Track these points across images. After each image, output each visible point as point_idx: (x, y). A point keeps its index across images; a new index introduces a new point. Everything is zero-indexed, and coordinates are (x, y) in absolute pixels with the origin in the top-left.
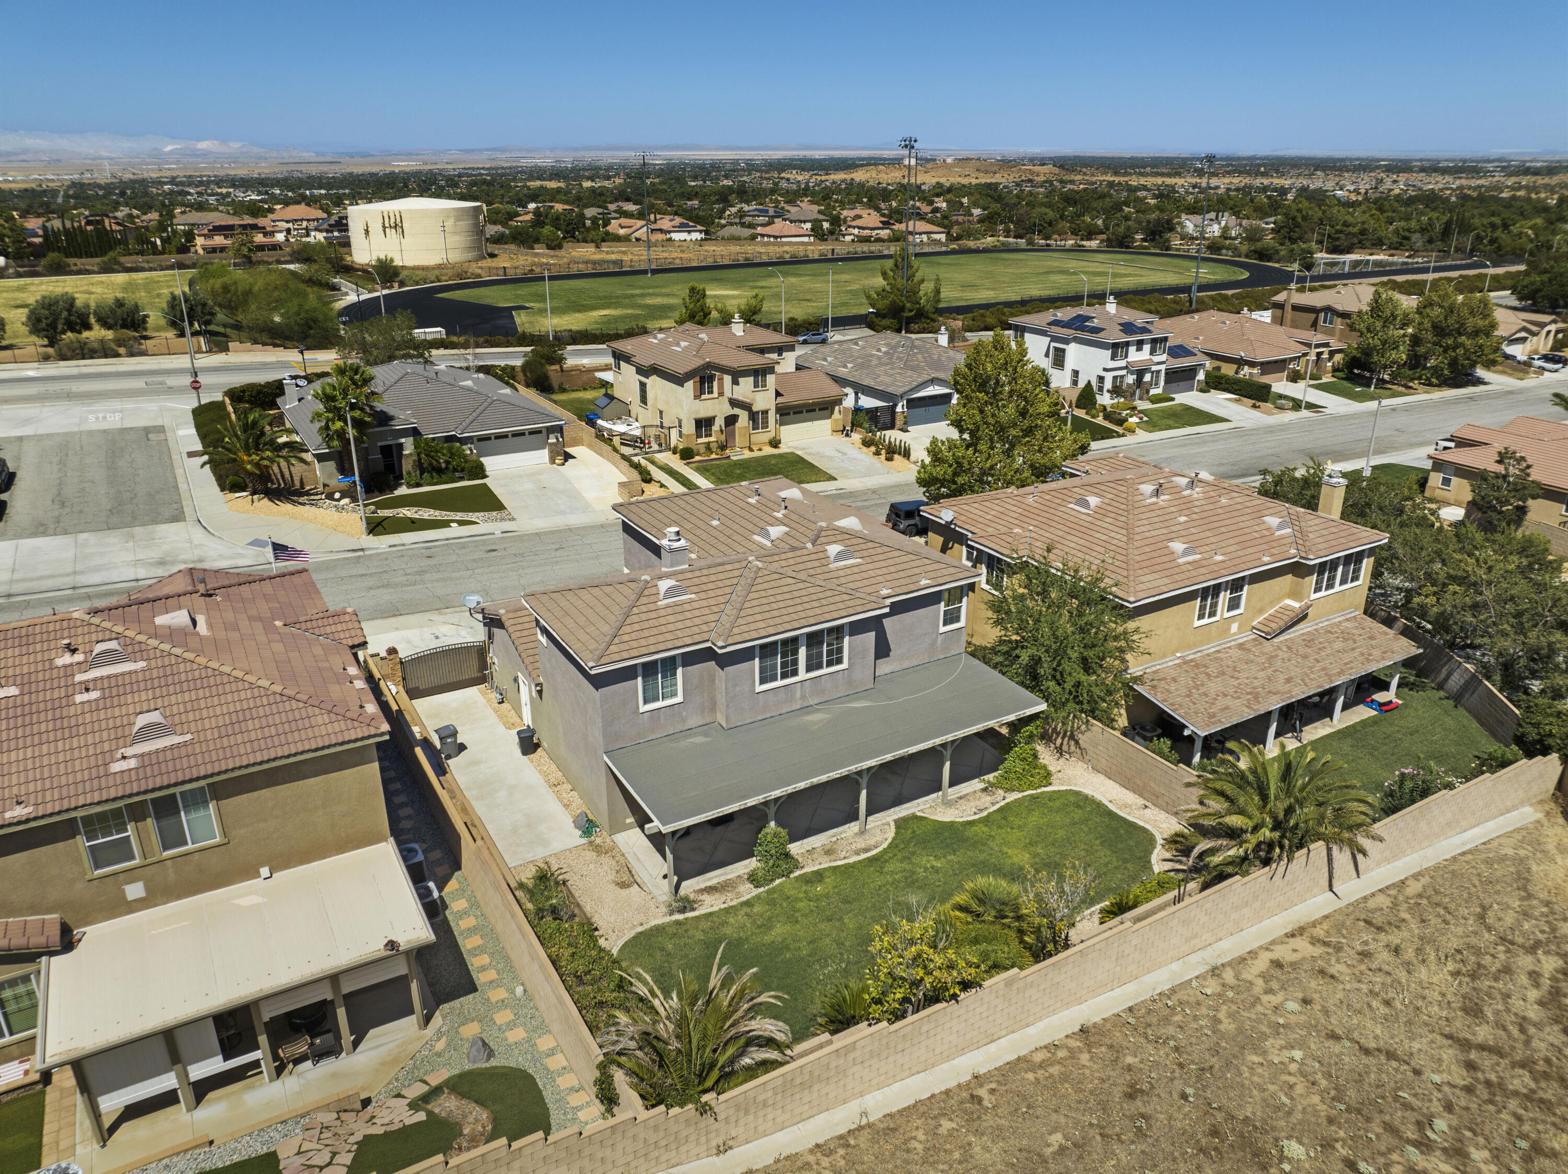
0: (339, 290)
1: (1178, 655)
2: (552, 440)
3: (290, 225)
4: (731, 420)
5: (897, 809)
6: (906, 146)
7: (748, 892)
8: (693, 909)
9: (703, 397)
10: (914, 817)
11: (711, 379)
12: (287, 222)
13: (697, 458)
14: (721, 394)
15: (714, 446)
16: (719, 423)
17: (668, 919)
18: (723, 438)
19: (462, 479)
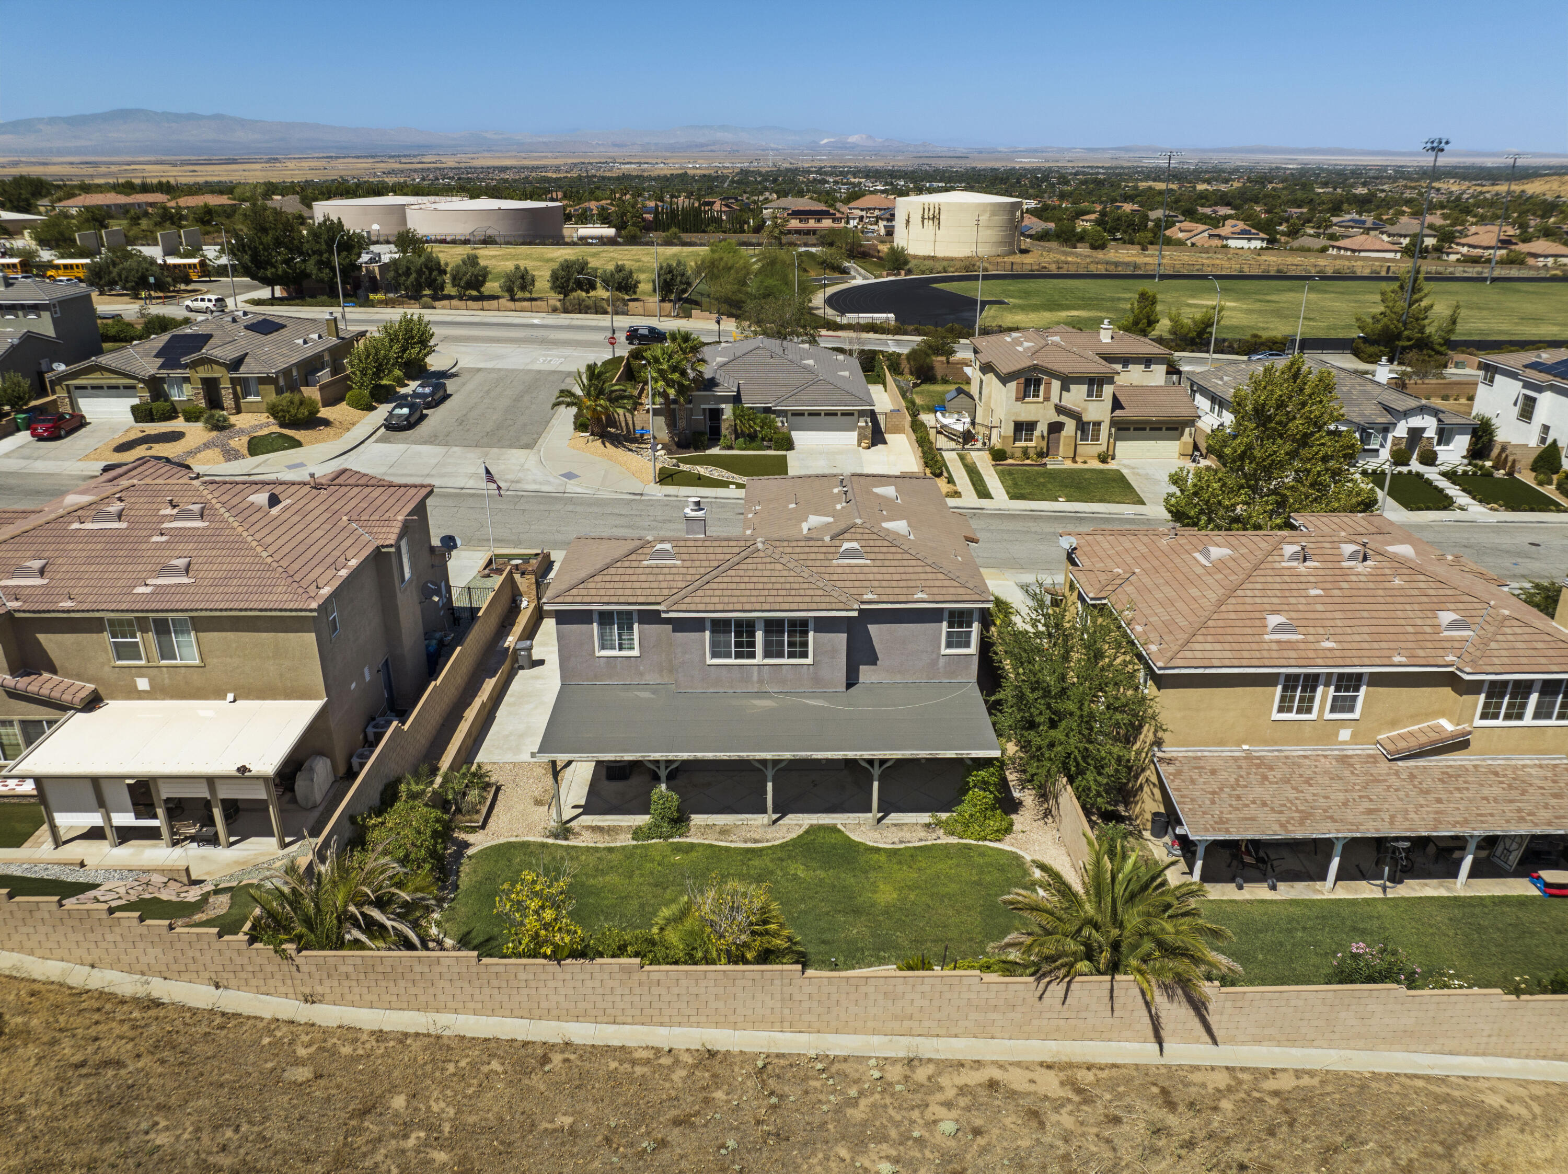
0: (848, 273)
1: (1245, 747)
2: (861, 424)
3: (864, 213)
4: (1055, 428)
5: (824, 815)
6: (1433, 149)
7: (625, 840)
8: (566, 839)
9: (1027, 400)
10: (833, 829)
11: (1038, 382)
12: (862, 210)
13: (1010, 461)
14: (1047, 399)
15: (1032, 453)
16: (1042, 428)
17: (540, 840)
18: (1044, 444)
19: (769, 448)
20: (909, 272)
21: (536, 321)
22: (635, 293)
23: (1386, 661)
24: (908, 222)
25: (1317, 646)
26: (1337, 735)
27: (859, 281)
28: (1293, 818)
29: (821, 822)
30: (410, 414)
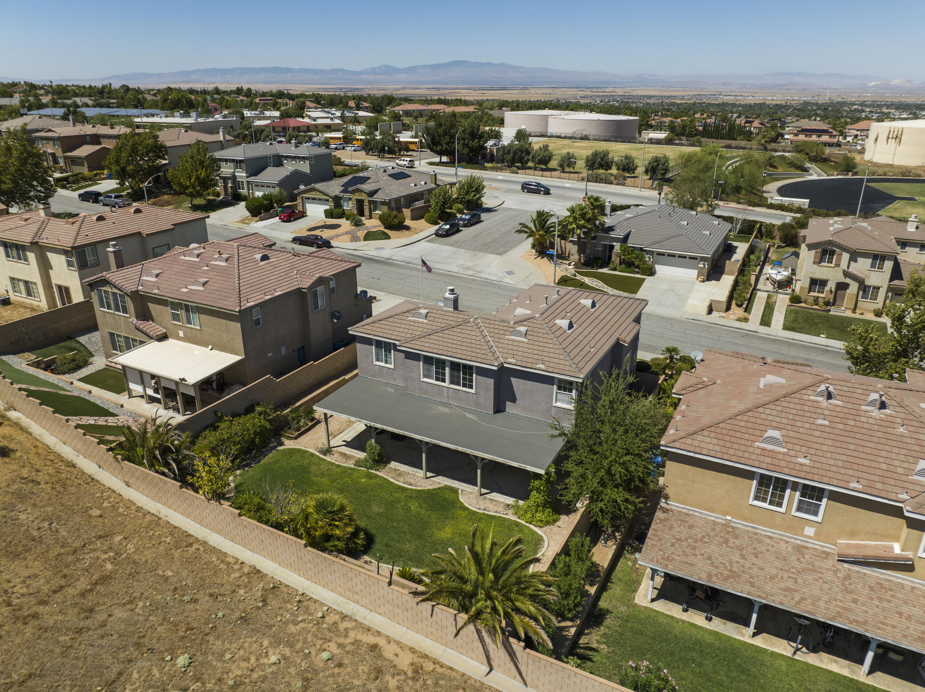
1: (729, 518)
2: (701, 266)
4: (842, 287)
7: (350, 464)
8: (328, 456)
9: (823, 264)
10: (455, 491)
11: (832, 253)
12: (858, 130)
13: (803, 305)
14: (838, 265)
15: (821, 302)
16: (831, 285)
17: (314, 452)
18: (831, 297)
19: (638, 273)
20: (856, 174)
21: (567, 185)
22: (634, 173)
23: (843, 484)
24: (876, 139)
25: (793, 459)
26: (803, 529)
27: (814, 177)
28: (722, 574)
29: (452, 485)
30: (449, 229)
